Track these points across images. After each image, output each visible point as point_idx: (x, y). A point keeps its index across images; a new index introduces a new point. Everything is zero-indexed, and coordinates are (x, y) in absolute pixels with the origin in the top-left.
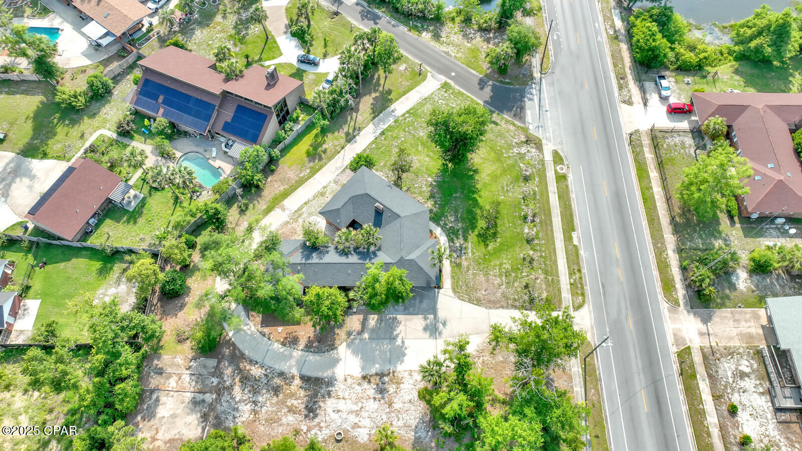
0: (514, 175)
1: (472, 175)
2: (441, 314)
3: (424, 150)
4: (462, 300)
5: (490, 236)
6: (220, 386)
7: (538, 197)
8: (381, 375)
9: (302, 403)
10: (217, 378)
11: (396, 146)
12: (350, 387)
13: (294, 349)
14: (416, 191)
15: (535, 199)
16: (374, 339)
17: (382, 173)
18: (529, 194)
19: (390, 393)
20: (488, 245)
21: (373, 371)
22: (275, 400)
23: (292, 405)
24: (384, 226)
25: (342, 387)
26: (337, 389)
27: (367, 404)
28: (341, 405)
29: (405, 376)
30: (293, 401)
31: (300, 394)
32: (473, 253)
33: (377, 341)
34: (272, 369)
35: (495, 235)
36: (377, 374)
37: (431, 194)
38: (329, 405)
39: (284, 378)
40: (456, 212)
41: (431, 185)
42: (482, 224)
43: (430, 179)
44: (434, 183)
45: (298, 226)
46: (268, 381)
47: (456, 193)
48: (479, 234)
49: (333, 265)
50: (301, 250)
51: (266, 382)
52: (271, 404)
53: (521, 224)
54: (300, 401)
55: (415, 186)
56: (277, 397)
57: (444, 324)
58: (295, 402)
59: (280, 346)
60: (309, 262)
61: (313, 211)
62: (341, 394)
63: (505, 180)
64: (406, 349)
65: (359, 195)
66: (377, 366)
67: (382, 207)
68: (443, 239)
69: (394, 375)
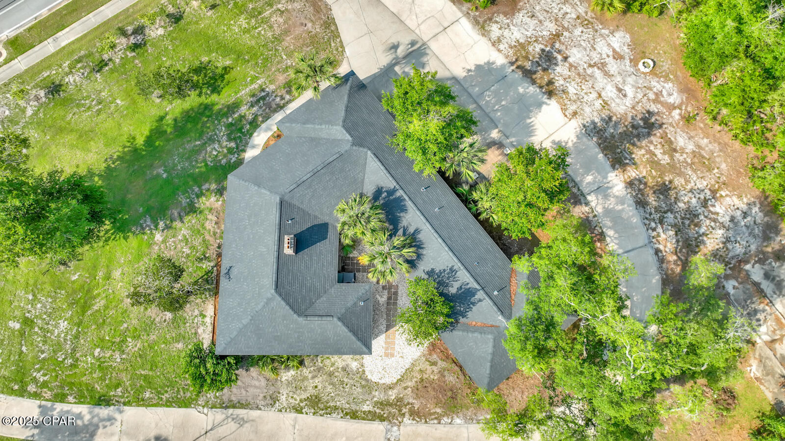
0: (59, 112)
1: (100, 176)
2: (385, 60)
3: (99, 294)
4: (342, 46)
5: (205, 76)
6: (729, 272)
7: (82, 53)
8: (528, 74)
9: (651, 142)
10: (724, 287)
11: (123, 352)
12: (579, 99)
13: (595, 216)
14: (197, 242)
15: (90, 54)
16: (492, 120)
17: (200, 331)
18: (84, 67)
19: (543, 47)
20: (225, 68)
21: (532, 89)
22: (678, 181)
23: (664, 153)
24: (316, 217)
25: (587, 110)
26: (595, 114)
27: (581, 63)
28: (610, 92)
29: (506, 46)
30: (660, 156)
31: (644, 155)
32: (254, 79)
33: (492, 115)
34: (647, 222)
35: (197, 71)
36: (534, 82)
37: (187, 214)
38: (622, 108)
39: (643, 195)
40: (198, 151)
41: (168, 227)
42: (193, 100)
43: (158, 237)
44: (161, 224)
45: (406, 388)
46: (665, 212)
47: (158, 176)
48: (213, 92)
49: (449, 242)
50: (462, 320)
51: (669, 214)
52: (687, 181)
53: (153, 45)
54: (652, 148)
55: (189, 252)
56: (670, 182)
57: (395, 47)
58: (658, 152)
59: (608, 239)
60: (474, 285)
61: (359, 390)
62: (598, 104)
63: (81, 119)
64: (469, 71)
65: (288, 304)
66: (521, 90)
67: (286, 237)
68: (260, 138)
69: (517, 60)
